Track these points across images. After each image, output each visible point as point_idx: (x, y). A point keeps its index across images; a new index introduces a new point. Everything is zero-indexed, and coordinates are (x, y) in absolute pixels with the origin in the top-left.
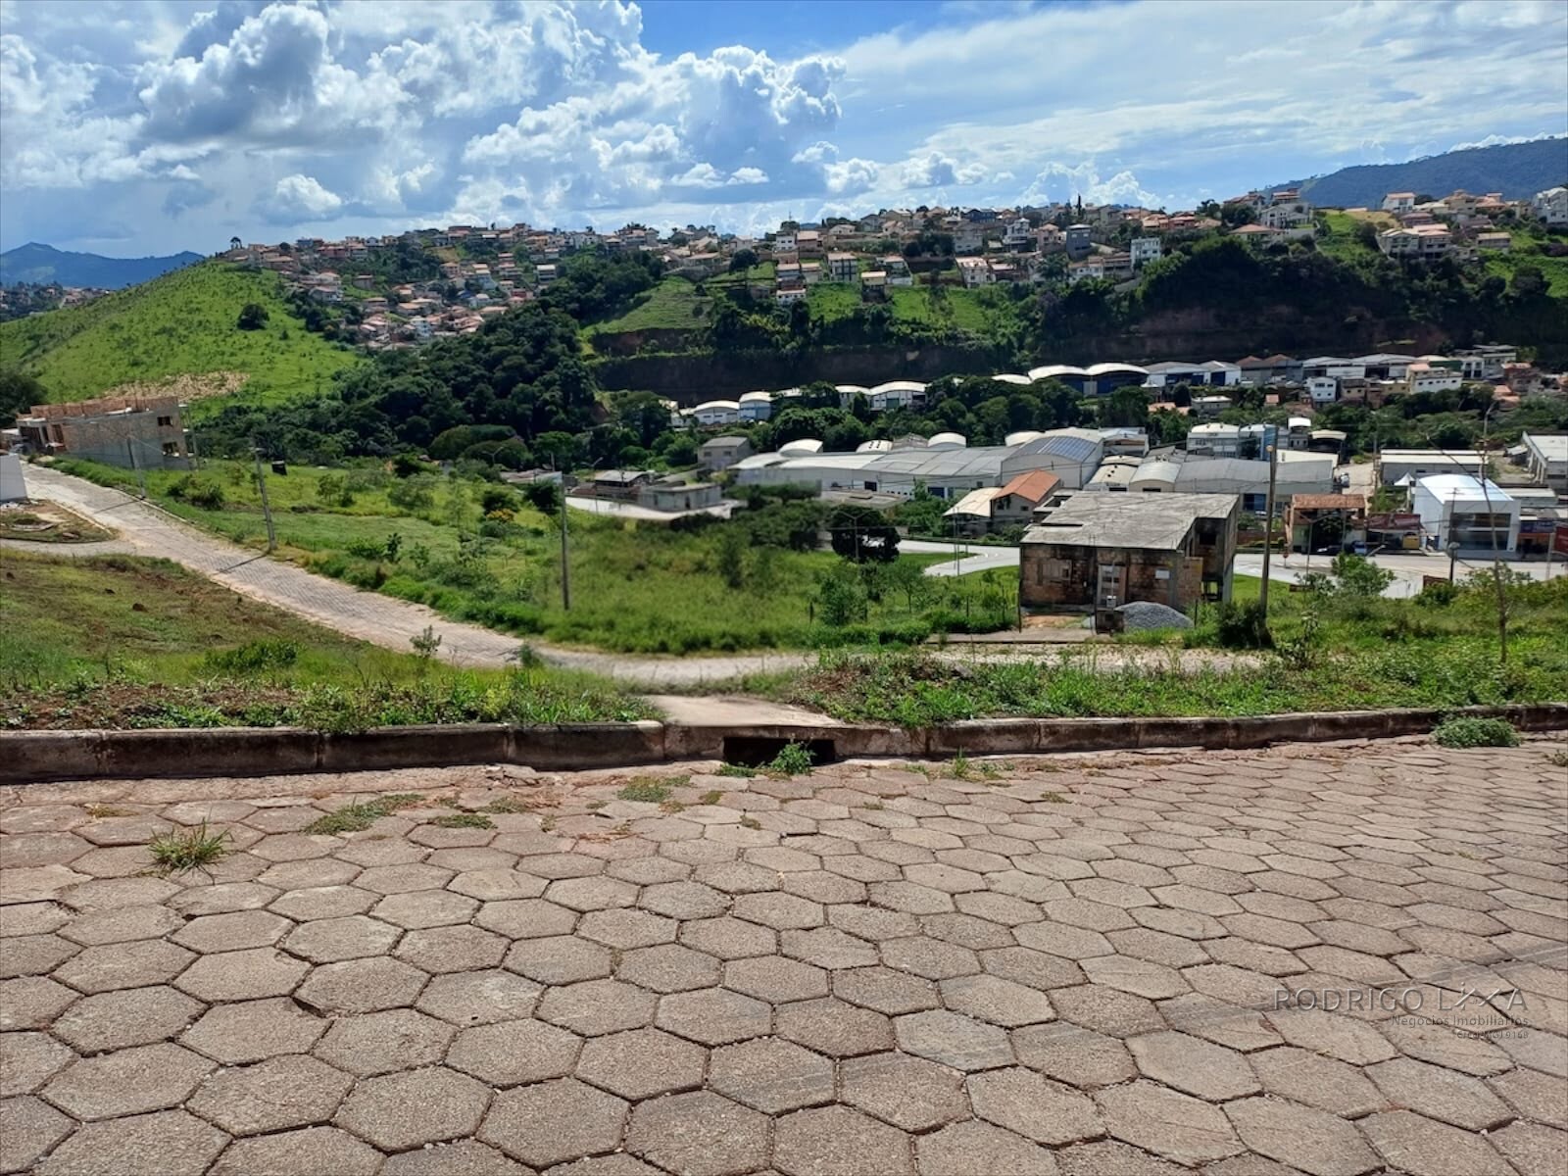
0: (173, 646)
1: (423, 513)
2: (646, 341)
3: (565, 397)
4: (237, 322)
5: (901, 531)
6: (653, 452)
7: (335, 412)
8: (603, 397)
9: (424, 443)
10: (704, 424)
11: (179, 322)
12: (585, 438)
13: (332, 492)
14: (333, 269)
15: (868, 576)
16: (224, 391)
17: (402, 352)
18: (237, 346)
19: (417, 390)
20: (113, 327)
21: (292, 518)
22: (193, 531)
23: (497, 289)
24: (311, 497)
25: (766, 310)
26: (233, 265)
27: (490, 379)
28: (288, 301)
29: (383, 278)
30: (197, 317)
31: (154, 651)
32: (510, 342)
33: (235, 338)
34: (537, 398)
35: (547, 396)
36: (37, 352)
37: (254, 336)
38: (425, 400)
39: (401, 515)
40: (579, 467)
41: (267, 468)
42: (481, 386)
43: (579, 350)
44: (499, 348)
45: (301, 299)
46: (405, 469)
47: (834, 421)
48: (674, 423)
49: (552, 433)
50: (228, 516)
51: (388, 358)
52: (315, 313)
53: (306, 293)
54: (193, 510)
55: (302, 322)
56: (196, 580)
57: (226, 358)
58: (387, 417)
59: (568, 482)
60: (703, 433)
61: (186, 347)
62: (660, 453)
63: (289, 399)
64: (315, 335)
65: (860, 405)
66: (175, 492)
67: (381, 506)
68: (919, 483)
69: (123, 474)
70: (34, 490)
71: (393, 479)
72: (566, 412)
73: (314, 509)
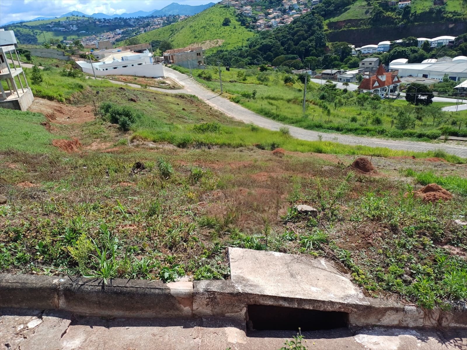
0: (191, 121)
1: (266, 83)
2: (346, 24)
3: (316, 45)
4: (222, 23)
5: (435, 93)
6: (344, 63)
7: (247, 51)
8: (329, 44)
9: (270, 61)
10: (363, 53)
11: (207, 24)
12: (321, 58)
13: (241, 76)
14: (250, 5)
15: (418, 111)
16: (217, 45)
17: (268, 31)
18: (222, 31)
19: (270, 44)
20: (191, 27)
21: (229, 84)
22: (202, 87)
23: (299, 8)
24: (235, 78)
25: (393, 10)
26: (222, 6)
27: (293, 39)
28: (237, 16)
29: (264, 7)
30: (212, 23)
31: (186, 122)
32: (300, 27)
33: (221, 29)
34: (307, 45)
35: (310, 44)
36: (173, 34)
37: (227, 28)
38: (272, 47)
39: (260, 84)
40: (318, 68)
41: (224, 68)
42: (290, 42)
43: (323, 28)
44: (297, 29)
45: (240, 16)
46: (263, 69)
47: (414, 51)
48: (353, 53)
49: (310, 57)
50: (212, 83)
51: (263, 33)
52: (244, 20)
53: (242, 13)
54: (204, 81)
55: (240, 23)
56: (201, 102)
57: (219, 35)
58: (261, 53)
59: (313, 74)
60: (362, 56)
61: (208, 32)
62: (346, 64)
63: (234, 48)
64: (243, 27)
65: (426, 45)
66: (200, 76)
67: (254, 81)
68: (446, 75)
69: (187, 70)
70: (166, 74)
71: (259, 72)
72: (316, 50)
73: (236, 81)
